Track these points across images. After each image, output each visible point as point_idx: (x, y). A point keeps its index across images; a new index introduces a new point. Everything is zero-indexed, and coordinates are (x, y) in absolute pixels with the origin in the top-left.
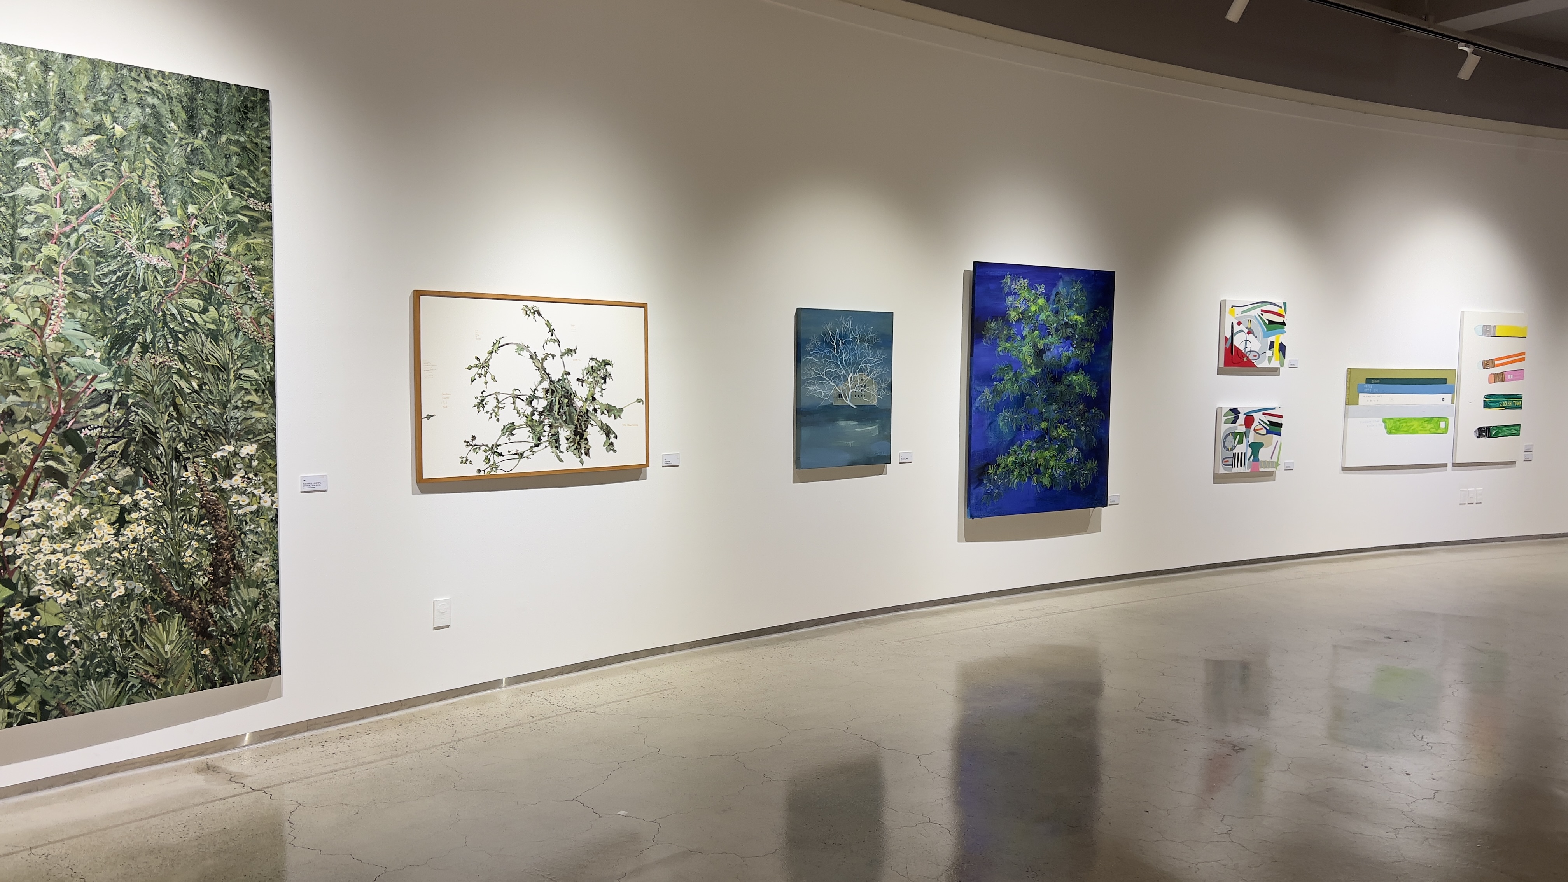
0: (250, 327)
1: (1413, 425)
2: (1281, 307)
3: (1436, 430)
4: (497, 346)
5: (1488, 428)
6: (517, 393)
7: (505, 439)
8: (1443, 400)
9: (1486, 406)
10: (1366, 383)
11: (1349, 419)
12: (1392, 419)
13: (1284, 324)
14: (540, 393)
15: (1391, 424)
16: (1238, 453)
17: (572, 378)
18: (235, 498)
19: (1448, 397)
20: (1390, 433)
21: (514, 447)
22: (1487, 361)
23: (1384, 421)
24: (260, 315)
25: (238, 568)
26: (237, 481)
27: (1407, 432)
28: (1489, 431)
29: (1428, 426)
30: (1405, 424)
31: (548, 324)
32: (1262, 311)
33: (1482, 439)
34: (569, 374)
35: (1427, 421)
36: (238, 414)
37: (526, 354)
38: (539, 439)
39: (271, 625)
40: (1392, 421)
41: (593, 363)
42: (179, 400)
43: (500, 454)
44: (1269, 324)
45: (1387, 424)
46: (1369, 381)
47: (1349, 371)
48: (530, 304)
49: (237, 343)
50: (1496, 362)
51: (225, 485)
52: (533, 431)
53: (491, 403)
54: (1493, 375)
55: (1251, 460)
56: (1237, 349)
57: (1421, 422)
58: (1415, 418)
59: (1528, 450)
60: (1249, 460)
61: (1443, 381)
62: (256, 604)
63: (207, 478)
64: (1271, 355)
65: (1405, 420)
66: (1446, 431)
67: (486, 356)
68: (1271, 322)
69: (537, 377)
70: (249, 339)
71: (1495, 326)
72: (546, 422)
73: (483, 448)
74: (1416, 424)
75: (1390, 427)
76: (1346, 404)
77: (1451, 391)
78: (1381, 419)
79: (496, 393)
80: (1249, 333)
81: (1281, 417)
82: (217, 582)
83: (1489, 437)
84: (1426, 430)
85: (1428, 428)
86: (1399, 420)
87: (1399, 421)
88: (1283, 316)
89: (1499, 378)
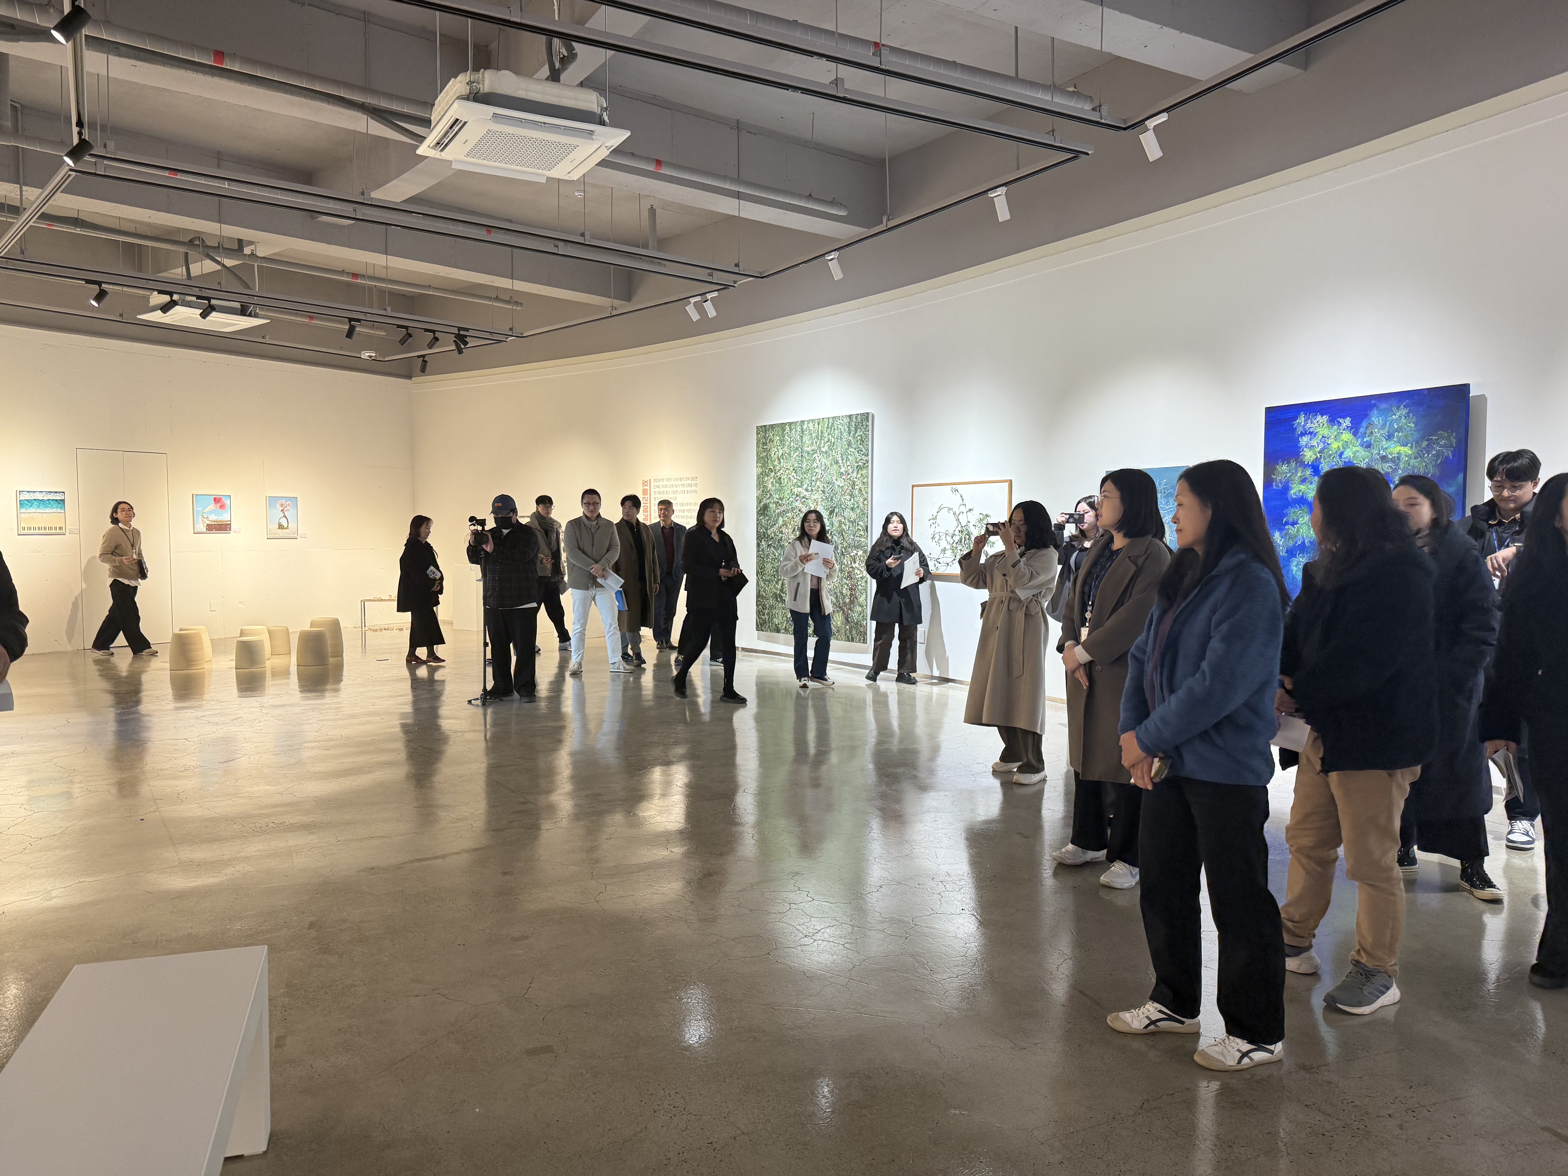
0: (861, 505)
4: (940, 509)
6: (947, 532)
7: (941, 556)
14: (957, 533)
17: (971, 525)
18: (856, 571)
21: (945, 560)
24: (864, 500)
25: (856, 598)
26: (857, 565)
31: (961, 496)
34: (969, 522)
36: (858, 538)
37: (951, 512)
38: (955, 557)
39: (865, 623)
41: (981, 516)
42: (844, 533)
43: (940, 563)
48: (954, 486)
49: (858, 511)
51: (854, 566)
52: (953, 552)
53: (937, 536)
62: (861, 614)
63: (849, 563)
67: (936, 514)
69: (956, 523)
70: (862, 510)
72: (959, 548)
73: (934, 559)
79: (940, 532)
82: (852, 602)
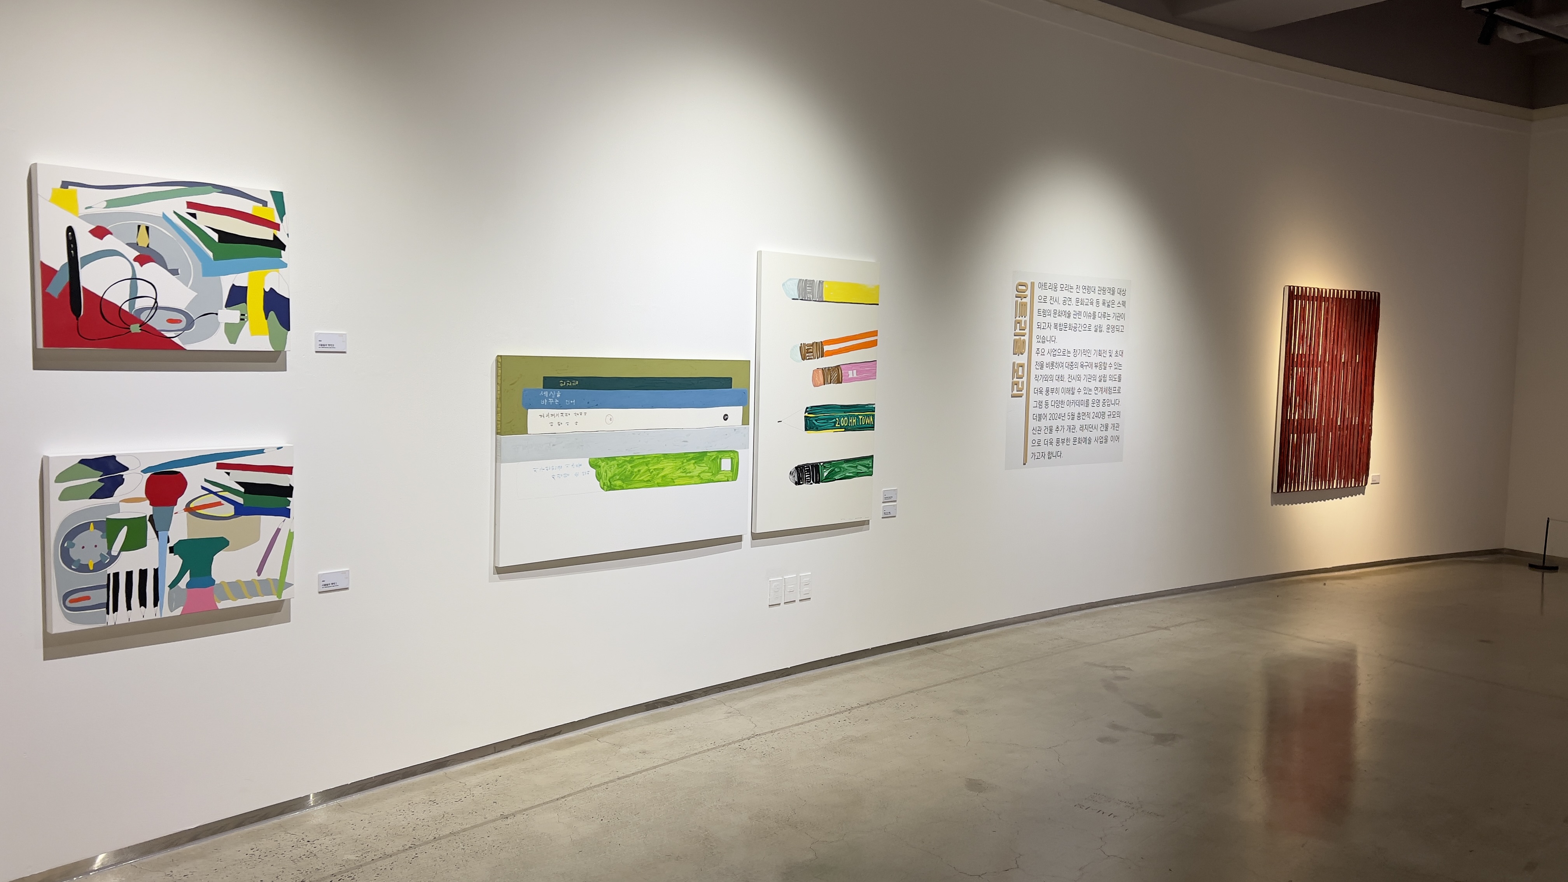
1: (663, 469)
2: (265, 204)
3: (714, 475)
5: (816, 467)
8: (726, 417)
9: (810, 425)
10: (545, 386)
11: (502, 464)
12: (614, 458)
13: (278, 245)
15: (611, 470)
16: (129, 575)
19: (736, 412)
20: (611, 488)
22: (808, 345)
23: (594, 464)
27: (649, 483)
28: (818, 471)
29: (696, 469)
30: (643, 468)
32: (190, 205)
33: (805, 486)
35: (692, 459)
40: (615, 462)
44: (221, 240)
45: (602, 471)
46: (551, 383)
47: (502, 362)
50: (826, 348)
54: (820, 371)
55: (183, 584)
56: (99, 303)
57: (679, 463)
58: (666, 456)
59: (888, 499)
60: (173, 585)
61: (725, 383)
64: (237, 321)
65: (645, 459)
66: (734, 474)
68: (226, 237)
71: (821, 283)
74: (668, 467)
75: (610, 475)
76: (497, 433)
77: (742, 400)
78: (586, 461)
80: (143, 259)
81: (288, 470)
83: (818, 482)
84: (693, 477)
85: (696, 473)
86: (631, 460)
87: (630, 462)
88: (276, 227)
89: (833, 376)
